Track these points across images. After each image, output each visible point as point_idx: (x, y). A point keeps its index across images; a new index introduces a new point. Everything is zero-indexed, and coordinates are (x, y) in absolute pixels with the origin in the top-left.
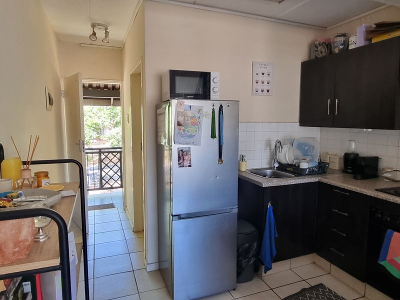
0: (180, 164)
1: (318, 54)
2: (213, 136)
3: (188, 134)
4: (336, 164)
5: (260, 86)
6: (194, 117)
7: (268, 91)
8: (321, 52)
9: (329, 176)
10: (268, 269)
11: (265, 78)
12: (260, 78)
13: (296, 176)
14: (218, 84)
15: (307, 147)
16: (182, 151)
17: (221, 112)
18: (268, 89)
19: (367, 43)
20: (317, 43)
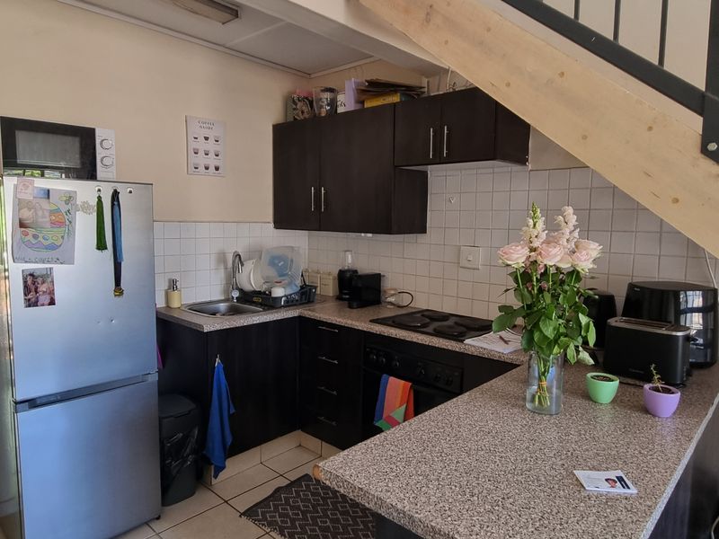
0: (29, 300)
1: (298, 115)
2: (101, 245)
3: (46, 243)
4: (329, 288)
5: (201, 160)
6: (58, 211)
7: (217, 169)
8: (303, 112)
9: (317, 306)
10: (220, 468)
11: (211, 146)
12: (202, 145)
13: (264, 310)
14: (113, 151)
15: (282, 263)
16: (32, 275)
17: (116, 203)
18: (217, 164)
19: (358, 107)
20: (295, 97)
